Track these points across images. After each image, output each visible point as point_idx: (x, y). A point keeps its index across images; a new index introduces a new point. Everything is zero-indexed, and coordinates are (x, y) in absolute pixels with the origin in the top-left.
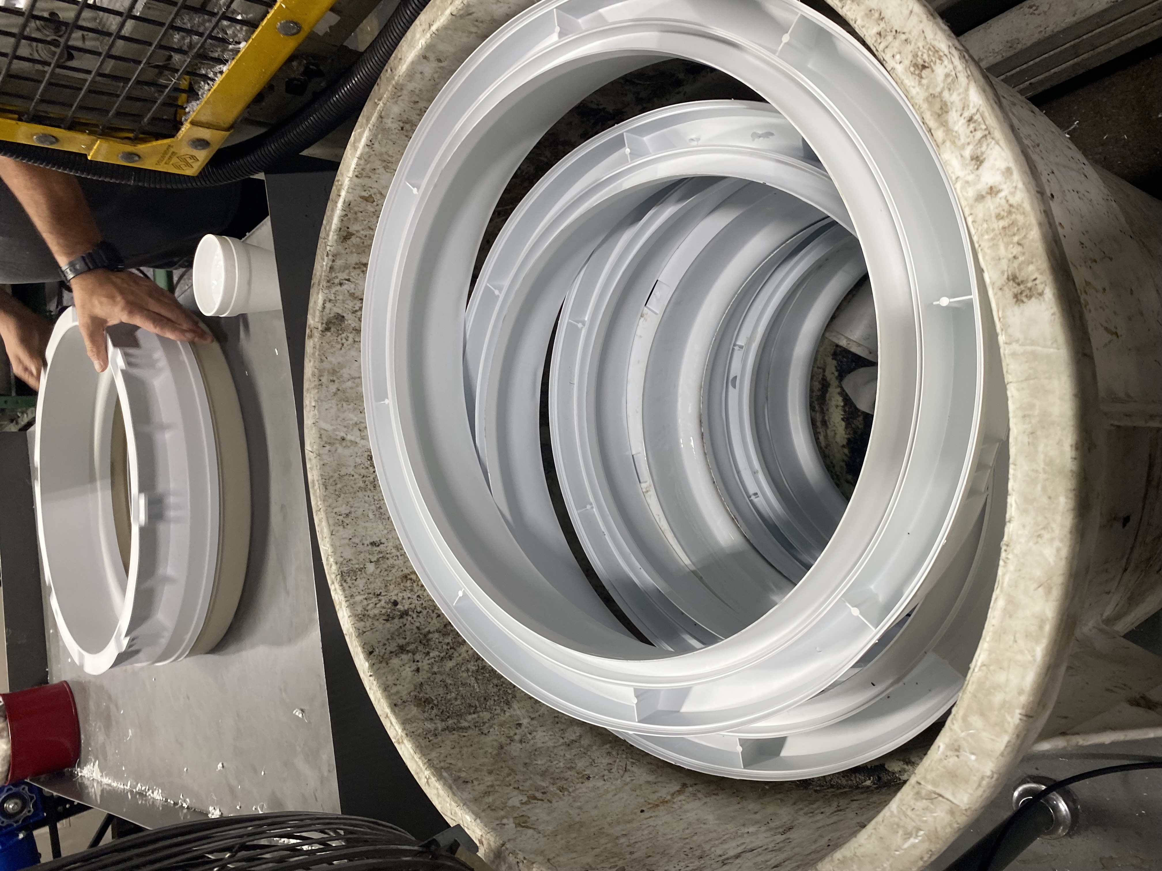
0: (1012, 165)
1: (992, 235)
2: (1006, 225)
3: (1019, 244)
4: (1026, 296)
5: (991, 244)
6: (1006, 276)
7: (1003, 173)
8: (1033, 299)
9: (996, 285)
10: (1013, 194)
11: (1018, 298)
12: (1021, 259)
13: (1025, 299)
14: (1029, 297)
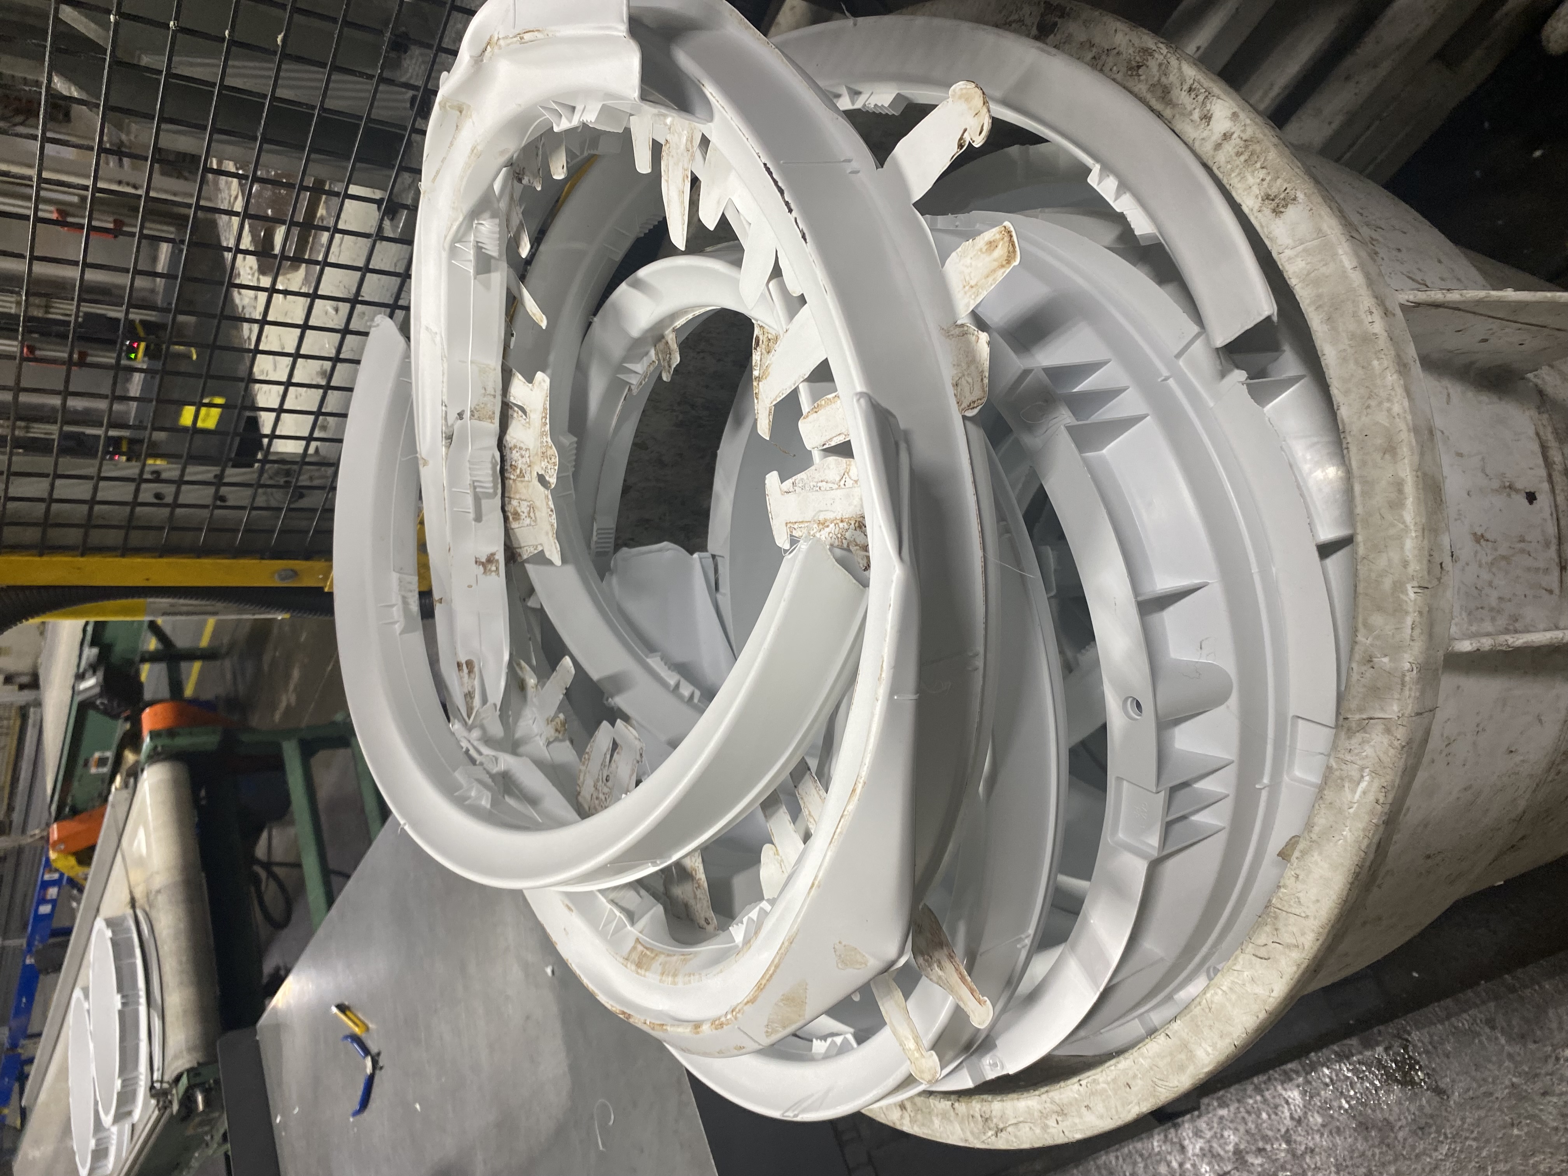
0: (1236, 109)
1: (1237, 171)
2: (1247, 157)
3: (1263, 168)
4: (1283, 206)
5: (1239, 178)
6: (1260, 199)
7: (1231, 119)
8: (1289, 206)
9: (1255, 210)
10: (1244, 131)
11: (1277, 212)
12: (1268, 178)
13: (1282, 210)
14: (1285, 206)
